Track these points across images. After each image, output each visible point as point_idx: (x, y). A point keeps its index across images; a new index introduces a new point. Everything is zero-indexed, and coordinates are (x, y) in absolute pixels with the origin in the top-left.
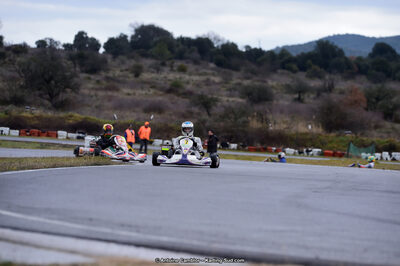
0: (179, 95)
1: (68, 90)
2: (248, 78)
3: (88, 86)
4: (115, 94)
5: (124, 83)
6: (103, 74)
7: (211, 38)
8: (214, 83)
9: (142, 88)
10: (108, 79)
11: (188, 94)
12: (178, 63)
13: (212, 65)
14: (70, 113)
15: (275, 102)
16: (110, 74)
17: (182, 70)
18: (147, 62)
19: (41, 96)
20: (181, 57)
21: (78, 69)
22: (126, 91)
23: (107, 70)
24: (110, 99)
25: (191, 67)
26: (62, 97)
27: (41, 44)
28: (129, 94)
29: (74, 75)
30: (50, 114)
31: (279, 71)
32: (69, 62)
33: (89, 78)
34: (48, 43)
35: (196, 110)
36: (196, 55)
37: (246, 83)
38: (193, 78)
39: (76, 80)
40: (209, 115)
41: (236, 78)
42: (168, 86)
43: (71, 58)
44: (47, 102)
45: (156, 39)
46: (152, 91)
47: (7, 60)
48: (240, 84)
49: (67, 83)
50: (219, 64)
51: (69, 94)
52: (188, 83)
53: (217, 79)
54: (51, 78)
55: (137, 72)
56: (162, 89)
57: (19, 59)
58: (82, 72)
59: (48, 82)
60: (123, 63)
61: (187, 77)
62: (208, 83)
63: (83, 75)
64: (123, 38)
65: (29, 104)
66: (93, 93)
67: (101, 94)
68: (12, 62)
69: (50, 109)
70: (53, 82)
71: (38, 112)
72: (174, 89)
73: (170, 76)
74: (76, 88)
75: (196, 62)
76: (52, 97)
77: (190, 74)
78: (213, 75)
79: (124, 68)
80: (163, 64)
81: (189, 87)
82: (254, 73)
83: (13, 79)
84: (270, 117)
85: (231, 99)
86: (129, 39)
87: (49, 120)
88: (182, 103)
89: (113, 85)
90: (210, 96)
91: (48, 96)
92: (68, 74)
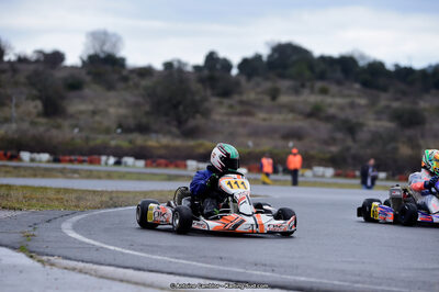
0: (320, 119)
1: (198, 116)
2: (397, 99)
3: (220, 111)
4: (249, 119)
5: (259, 107)
6: (236, 98)
7: (356, 56)
8: (359, 105)
9: (280, 113)
10: (242, 103)
11: (330, 119)
12: (319, 84)
13: (357, 86)
14: (200, 141)
15: (427, 126)
16: (245, 98)
17: (324, 91)
18: (284, 84)
19: (168, 122)
20: (322, 77)
21: (209, 92)
22: (262, 115)
23: (240, 93)
24: (244, 125)
25: (334, 88)
26: (192, 123)
27: (168, 65)
28: (264, 120)
29: (205, 99)
30: (178, 142)
31: (433, 91)
32: (199, 86)
33: (221, 103)
34: (176, 64)
35: (339, 135)
36: (339, 75)
37: (396, 105)
38: (336, 101)
39: (206, 104)
40: (354, 140)
41: (384, 100)
42: (308, 109)
43: (202, 81)
44: (174, 130)
45: (294, 58)
46: (290, 116)
47: (131, 83)
48: (388, 107)
49: (197, 108)
50: (365, 84)
51: (199, 121)
52: (330, 105)
53: (363, 101)
54: (179, 103)
55: (274, 94)
56: (301, 113)
57: (145, 82)
58: (213, 95)
59: (176, 106)
60: (258, 85)
61: (328, 100)
62: (352, 105)
63: (214, 100)
64: (258, 58)
65: (156, 132)
66: (225, 118)
67: (234, 119)
68: (137, 86)
69: (178, 137)
70: (181, 108)
71: (165, 140)
72: (315, 113)
73: (309, 98)
74: (206, 114)
75: (339, 83)
76: (180, 123)
77: (333, 96)
78: (359, 96)
79: (259, 90)
80: (303, 86)
81: (332, 111)
82: (404, 94)
83: (137, 105)
84: (421, 142)
85: (379, 123)
86: (265, 58)
87: (177, 149)
88: (324, 129)
89: (247, 109)
90: (355, 120)
91: (175, 123)
92: (197, 98)
